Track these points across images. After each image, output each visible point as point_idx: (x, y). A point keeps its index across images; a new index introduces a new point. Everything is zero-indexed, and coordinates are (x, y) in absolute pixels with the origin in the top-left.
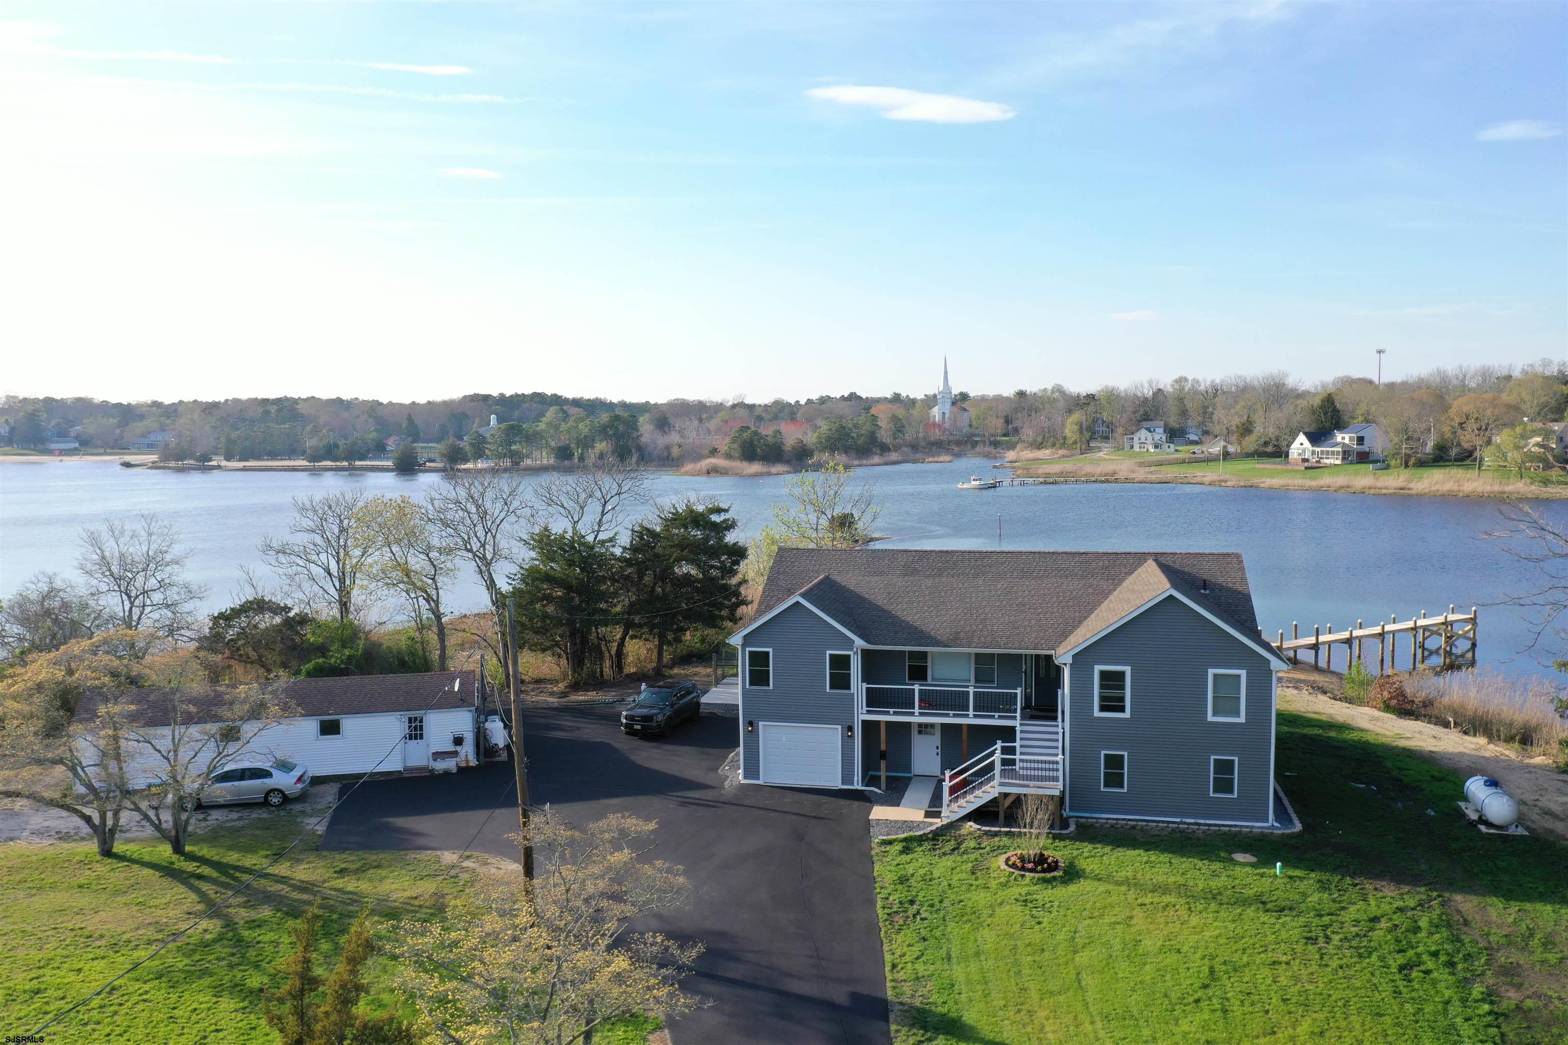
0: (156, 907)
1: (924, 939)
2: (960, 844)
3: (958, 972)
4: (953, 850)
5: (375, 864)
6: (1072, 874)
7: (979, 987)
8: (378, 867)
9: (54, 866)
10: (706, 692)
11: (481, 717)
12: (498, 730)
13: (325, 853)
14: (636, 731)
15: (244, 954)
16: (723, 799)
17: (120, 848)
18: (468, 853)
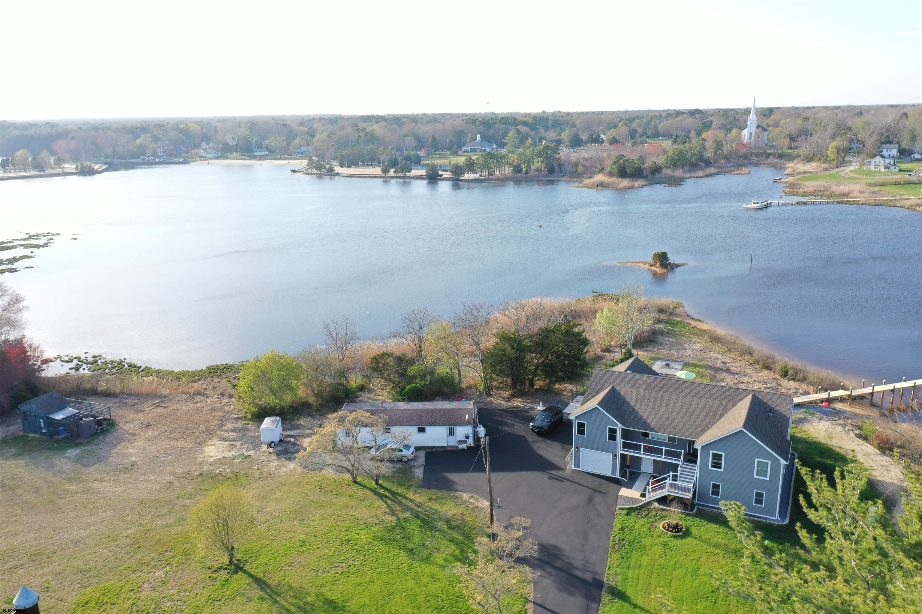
0: (375, 508)
1: (623, 558)
2: (649, 513)
3: (630, 573)
4: (646, 516)
5: (441, 497)
6: (687, 534)
7: (635, 581)
9: (340, 485)
10: (567, 404)
11: (475, 427)
12: (481, 431)
13: (424, 489)
14: (536, 432)
15: (405, 533)
16: (565, 476)
17: (359, 479)
18: (472, 495)
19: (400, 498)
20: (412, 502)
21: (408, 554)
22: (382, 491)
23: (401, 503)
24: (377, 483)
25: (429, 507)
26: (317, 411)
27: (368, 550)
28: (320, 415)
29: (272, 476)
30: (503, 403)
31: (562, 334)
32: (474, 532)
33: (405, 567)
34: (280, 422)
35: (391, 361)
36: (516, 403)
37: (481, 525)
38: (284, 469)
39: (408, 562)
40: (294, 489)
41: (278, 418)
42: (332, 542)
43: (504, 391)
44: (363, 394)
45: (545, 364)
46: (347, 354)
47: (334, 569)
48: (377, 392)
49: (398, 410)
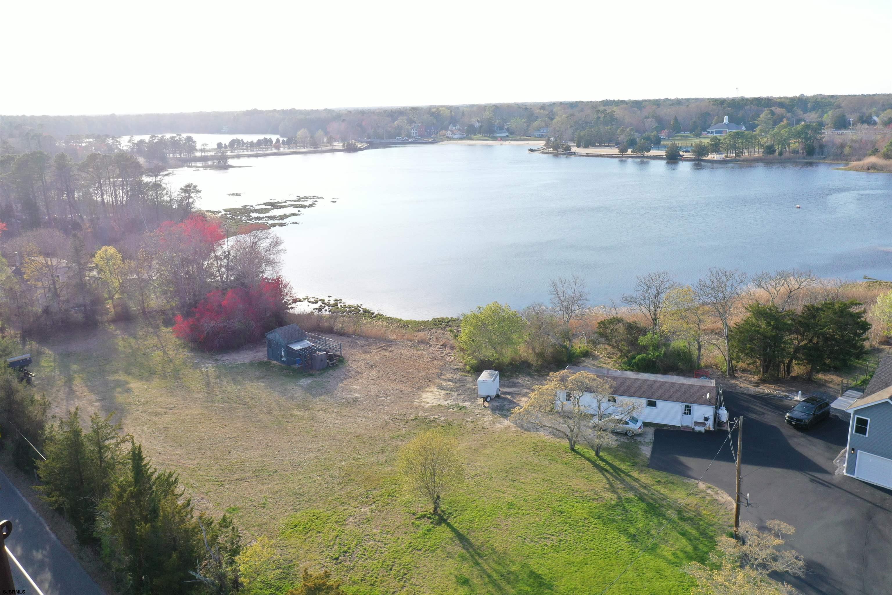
0: (593, 481)
5: (671, 481)
8: (672, 483)
9: (555, 450)
10: (835, 398)
11: (717, 409)
12: (724, 414)
13: (651, 470)
14: (793, 425)
15: (627, 515)
16: (834, 482)
17: (577, 447)
18: (709, 485)
19: (623, 475)
20: (636, 482)
21: (629, 540)
22: (602, 464)
23: (624, 480)
24: (597, 454)
25: (657, 491)
26: (537, 371)
27: (583, 526)
28: (539, 376)
29: (486, 430)
30: (751, 387)
31: (835, 313)
32: (712, 528)
33: (625, 554)
34: (498, 377)
35: (621, 328)
36: (767, 390)
37: (720, 522)
38: (498, 425)
39: (629, 549)
40: (507, 447)
41: (496, 372)
42: (542, 510)
43: (751, 374)
44: (587, 360)
45: (809, 347)
46: (573, 315)
47: (543, 540)
48: (602, 360)
49: (626, 378)
